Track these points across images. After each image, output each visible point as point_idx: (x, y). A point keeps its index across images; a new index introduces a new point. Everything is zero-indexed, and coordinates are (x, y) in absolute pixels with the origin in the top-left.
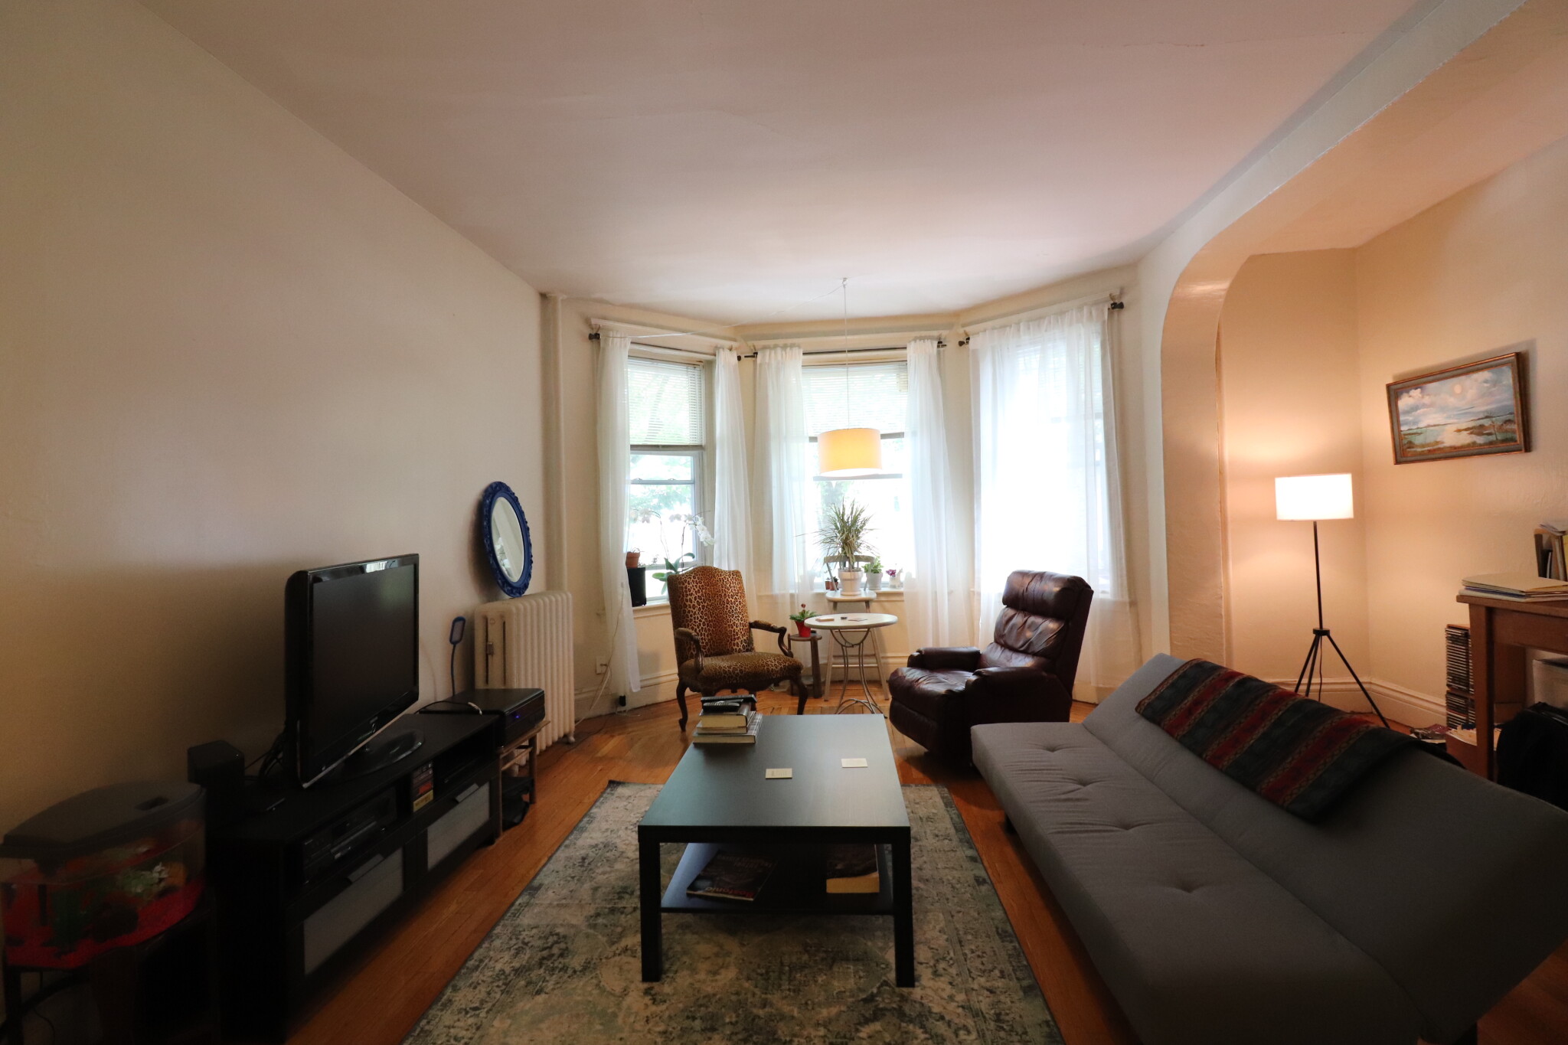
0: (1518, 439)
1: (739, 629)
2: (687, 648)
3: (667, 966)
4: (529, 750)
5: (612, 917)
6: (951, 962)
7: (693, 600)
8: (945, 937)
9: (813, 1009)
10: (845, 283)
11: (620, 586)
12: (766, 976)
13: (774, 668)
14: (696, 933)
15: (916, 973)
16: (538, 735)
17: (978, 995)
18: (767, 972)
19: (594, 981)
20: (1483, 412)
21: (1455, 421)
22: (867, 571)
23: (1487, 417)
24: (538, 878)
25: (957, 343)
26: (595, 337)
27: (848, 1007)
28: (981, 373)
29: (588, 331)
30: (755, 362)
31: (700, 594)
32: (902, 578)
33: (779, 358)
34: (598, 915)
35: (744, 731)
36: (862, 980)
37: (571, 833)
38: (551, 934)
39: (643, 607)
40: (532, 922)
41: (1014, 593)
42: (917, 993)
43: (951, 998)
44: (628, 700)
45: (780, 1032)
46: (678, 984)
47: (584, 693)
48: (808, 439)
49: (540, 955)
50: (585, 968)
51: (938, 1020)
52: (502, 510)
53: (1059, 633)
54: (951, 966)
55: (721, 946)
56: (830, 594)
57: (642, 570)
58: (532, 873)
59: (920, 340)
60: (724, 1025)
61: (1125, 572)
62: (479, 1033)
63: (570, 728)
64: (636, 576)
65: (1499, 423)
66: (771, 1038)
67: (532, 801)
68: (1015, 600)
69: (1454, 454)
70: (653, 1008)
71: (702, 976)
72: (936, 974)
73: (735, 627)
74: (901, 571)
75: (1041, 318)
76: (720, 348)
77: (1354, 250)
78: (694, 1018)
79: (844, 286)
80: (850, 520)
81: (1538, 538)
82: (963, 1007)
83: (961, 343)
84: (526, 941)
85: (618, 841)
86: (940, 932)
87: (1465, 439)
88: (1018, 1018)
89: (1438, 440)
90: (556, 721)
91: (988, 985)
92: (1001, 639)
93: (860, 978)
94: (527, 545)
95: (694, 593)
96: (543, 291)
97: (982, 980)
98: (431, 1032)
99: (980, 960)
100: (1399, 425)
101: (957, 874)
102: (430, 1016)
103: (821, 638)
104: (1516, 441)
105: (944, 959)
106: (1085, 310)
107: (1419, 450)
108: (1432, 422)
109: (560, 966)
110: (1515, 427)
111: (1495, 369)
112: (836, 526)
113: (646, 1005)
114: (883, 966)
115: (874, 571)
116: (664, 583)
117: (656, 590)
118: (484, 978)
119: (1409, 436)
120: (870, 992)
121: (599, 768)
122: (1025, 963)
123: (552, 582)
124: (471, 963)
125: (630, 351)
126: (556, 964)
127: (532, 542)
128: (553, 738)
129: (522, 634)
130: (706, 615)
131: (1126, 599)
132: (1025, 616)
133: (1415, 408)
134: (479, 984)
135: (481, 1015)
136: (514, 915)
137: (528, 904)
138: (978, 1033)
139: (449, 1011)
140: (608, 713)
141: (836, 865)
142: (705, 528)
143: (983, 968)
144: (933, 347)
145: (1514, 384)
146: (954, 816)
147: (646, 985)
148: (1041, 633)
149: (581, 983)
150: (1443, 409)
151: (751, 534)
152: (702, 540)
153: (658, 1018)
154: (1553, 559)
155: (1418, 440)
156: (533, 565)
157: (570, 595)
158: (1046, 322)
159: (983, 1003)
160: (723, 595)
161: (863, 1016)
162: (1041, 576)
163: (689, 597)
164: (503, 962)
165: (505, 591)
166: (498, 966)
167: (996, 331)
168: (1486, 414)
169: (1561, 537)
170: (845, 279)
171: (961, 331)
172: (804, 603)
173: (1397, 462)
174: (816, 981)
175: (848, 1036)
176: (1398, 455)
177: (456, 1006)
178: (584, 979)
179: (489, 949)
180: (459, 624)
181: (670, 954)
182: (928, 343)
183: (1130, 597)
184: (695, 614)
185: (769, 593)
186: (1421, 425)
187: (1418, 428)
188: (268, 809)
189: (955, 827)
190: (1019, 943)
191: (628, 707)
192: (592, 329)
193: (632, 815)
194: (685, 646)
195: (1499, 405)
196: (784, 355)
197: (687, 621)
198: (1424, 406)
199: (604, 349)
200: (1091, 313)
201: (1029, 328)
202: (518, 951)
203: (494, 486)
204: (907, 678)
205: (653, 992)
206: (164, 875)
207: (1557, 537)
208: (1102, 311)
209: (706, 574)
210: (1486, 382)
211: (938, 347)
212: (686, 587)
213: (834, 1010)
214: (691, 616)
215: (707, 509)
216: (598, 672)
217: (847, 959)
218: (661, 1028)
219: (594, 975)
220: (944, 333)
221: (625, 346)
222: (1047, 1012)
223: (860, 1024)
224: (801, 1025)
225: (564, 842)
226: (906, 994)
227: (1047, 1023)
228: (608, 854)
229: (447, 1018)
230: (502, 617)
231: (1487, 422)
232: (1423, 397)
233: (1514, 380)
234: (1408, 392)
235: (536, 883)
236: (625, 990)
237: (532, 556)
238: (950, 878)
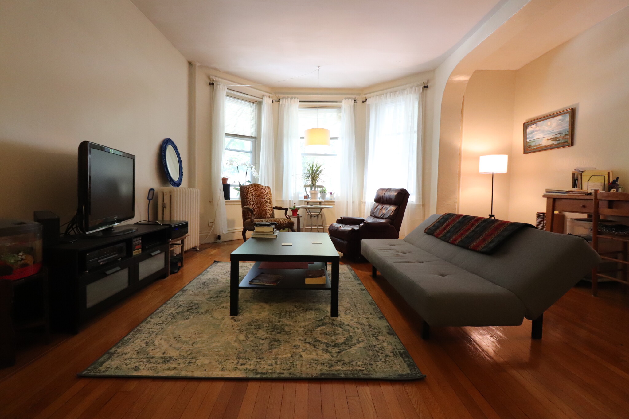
0: (569, 142)
1: (269, 209)
2: (247, 215)
3: (240, 311)
4: (181, 245)
5: (217, 298)
6: (352, 311)
7: (250, 196)
8: (349, 304)
9: (299, 323)
10: (319, 68)
11: (219, 190)
12: (280, 314)
13: (283, 222)
14: (252, 302)
15: (338, 314)
16: (185, 239)
17: (362, 319)
18: (280, 313)
19: (211, 316)
20: (557, 132)
21: (547, 136)
22: (320, 192)
23: (559, 134)
24: (185, 287)
25: (362, 101)
26: (212, 84)
27: (312, 322)
28: (371, 113)
29: (209, 82)
30: (279, 104)
31: (253, 194)
32: (335, 196)
33: (289, 102)
34: (211, 298)
35: (272, 233)
36: (318, 315)
37: (199, 275)
38: (192, 303)
39: (228, 200)
40: (184, 300)
41: (379, 196)
42: (339, 319)
43: (352, 320)
44: (221, 237)
45: (286, 329)
46: (244, 317)
47: (203, 233)
48: (300, 138)
49: (187, 309)
50: (207, 312)
51: (347, 326)
52: (170, 151)
53: (395, 210)
54: (351, 312)
55: (261, 306)
56: (306, 200)
57: (229, 185)
58: (184, 286)
59: (347, 99)
60: (264, 327)
61: (421, 193)
62: (163, 330)
63: (197, 245)
64: (226, 188)
65: (563, 136)
66: (282, 330)
67: (182, 266)
68: (380, 200)
69: (546, 148)
70: (235, 323)
71: (254, 314)
72: (346, 314)
73: (267, 208)
74: (334, 193)
75: (396, 91)
76: (265, 96)
77: (516, 71)
78: (251, 325)
79: (318, 69)
80: (315, 170)
81: (573, 174)
82: (356, 322)
83: (363, 102)
84: (181, 304)
85: (219, 278)
86: (347, 303)
87: (550, 142)
88: (377, 325)
89: (540, 144)
90: (192, 235)
91: (366, 317)
92: (373, 215)
93: (317, 315)
94: (181, 168)
95: (251, 193)
96: (190, 61)
97: (364, 315)
98: (142, 330)
99: (363, 310)
100: (526, 139)
101: (354, 288)
102: (141, 326)
103: (301, 217)
104: (568, 142)
105: (349, 310)
106: (413, 88)
107: (533, 148)
108: (538, 137)
109: (196, 312)
110: (568, 137)
111: (563, 115)
112: (309, 172)
113: (232, 322)
114: (326, 312)
115: (323, 192)
116: (238, 191)
117: (235, 195)
118: (164, 315)
119: (529, 143)
120: (321, 318)
121: (210, 258)
122: (380, 311)
123: (191, 184)
124: (158, 311)
125: (227, 93)
126: (194, 311)
127: (183, 167)
128: (190, 247)
129: (179, 200)
130: (255, 202)
131: (421, 203)
132: (383, 205)
133: (533, 132)
134: (162, 316)
135: (163, 325)
136: (176, 298)
137: (181, 295)
138: (362, 329)
139: (150, 324)
140: (213, 242)
141: (309, 275)
142: (256, 171)
143: (364, 312)
144: (352, 103)
145: (570, 120)
146: (352, 273)
147: (232, 317)
148: (389, 210)
149: (205, 316)
150: (543, 132)
151: (274, 172)
152: (254, 175)
153: (237, 325)
154: (578, 183)
155: (533, 144)
156: (183, 176)
157: (199, 190)
158: (398, 93)
159: (364, 321)
160: (263, 195)
161: (318, 324)
162: (390, 190)
163: (248, 195)
164: (173, 310)
165: (171, 184)
166: (170, 312)
167: (377, 96)
168: (558, 133)
169: (582, 174)
170: (319, 67)
171: (364, 96)
172: (295, 203)
173: (524, 153)
174: (300, 316)
175: (312, 330)
176: (525, 150)
177: (151, 323)
178: (206, 315)
179: (166, 307)
180: (152, 192)
181: (241, 308)
182: (350, 100)
183: (422, 203)
184: (251, 201)
185: (281, 199)
186: (535, 138)
187: (533, 140)
188: (70, 242)
189: (353, 276)
190: (377, 306)
191: (221, 240)
192: (211, 80)
193: (224, 271)
194: (246, 213)
195: (563, 129)
196: (291, 101)
197: (248, 204)
198: (536, 131)
199: (216, 90)
200: (415, 90)
201: (391, 96)
202: (178, 308)
203: (167, 140)
204: (336, 226)
205: (235, 318)
206: (24, 257)
207: (580, 174)
208: (420, 89)
209: (256, 187)
210: (560, 120)
211: (354, 102)
212: (247, 191)
213: (307, 323)
214: (249, 202)
215: (257, 162)
216: (209, 225)
217: (312, 310)
218: (239, 328)
219: (210, 314)
220: (357, 97)
221: (225, 90)
222: (388, 323)
223: (317, 327)
224: (294, 327)
225: (196, 277)
226: (335, 319)
227: (388, 326)
228: (215, 281)
229: (148, 326)
230: (170, 192)
231: (558, 136)
232: (536, 127)
233: (570, 119)
234: (531, 126)
235: (185, 289)
236: (223, 318)
237: (183, 172)
238: (351, 289)
